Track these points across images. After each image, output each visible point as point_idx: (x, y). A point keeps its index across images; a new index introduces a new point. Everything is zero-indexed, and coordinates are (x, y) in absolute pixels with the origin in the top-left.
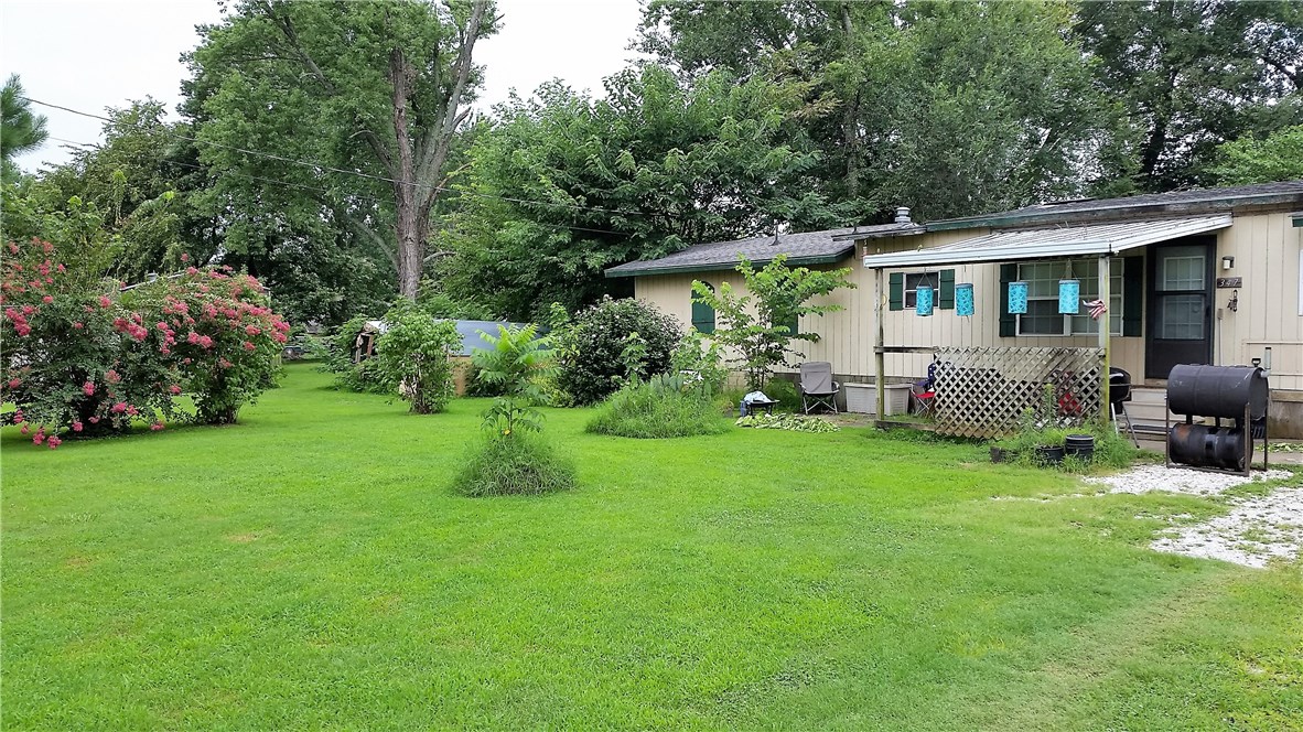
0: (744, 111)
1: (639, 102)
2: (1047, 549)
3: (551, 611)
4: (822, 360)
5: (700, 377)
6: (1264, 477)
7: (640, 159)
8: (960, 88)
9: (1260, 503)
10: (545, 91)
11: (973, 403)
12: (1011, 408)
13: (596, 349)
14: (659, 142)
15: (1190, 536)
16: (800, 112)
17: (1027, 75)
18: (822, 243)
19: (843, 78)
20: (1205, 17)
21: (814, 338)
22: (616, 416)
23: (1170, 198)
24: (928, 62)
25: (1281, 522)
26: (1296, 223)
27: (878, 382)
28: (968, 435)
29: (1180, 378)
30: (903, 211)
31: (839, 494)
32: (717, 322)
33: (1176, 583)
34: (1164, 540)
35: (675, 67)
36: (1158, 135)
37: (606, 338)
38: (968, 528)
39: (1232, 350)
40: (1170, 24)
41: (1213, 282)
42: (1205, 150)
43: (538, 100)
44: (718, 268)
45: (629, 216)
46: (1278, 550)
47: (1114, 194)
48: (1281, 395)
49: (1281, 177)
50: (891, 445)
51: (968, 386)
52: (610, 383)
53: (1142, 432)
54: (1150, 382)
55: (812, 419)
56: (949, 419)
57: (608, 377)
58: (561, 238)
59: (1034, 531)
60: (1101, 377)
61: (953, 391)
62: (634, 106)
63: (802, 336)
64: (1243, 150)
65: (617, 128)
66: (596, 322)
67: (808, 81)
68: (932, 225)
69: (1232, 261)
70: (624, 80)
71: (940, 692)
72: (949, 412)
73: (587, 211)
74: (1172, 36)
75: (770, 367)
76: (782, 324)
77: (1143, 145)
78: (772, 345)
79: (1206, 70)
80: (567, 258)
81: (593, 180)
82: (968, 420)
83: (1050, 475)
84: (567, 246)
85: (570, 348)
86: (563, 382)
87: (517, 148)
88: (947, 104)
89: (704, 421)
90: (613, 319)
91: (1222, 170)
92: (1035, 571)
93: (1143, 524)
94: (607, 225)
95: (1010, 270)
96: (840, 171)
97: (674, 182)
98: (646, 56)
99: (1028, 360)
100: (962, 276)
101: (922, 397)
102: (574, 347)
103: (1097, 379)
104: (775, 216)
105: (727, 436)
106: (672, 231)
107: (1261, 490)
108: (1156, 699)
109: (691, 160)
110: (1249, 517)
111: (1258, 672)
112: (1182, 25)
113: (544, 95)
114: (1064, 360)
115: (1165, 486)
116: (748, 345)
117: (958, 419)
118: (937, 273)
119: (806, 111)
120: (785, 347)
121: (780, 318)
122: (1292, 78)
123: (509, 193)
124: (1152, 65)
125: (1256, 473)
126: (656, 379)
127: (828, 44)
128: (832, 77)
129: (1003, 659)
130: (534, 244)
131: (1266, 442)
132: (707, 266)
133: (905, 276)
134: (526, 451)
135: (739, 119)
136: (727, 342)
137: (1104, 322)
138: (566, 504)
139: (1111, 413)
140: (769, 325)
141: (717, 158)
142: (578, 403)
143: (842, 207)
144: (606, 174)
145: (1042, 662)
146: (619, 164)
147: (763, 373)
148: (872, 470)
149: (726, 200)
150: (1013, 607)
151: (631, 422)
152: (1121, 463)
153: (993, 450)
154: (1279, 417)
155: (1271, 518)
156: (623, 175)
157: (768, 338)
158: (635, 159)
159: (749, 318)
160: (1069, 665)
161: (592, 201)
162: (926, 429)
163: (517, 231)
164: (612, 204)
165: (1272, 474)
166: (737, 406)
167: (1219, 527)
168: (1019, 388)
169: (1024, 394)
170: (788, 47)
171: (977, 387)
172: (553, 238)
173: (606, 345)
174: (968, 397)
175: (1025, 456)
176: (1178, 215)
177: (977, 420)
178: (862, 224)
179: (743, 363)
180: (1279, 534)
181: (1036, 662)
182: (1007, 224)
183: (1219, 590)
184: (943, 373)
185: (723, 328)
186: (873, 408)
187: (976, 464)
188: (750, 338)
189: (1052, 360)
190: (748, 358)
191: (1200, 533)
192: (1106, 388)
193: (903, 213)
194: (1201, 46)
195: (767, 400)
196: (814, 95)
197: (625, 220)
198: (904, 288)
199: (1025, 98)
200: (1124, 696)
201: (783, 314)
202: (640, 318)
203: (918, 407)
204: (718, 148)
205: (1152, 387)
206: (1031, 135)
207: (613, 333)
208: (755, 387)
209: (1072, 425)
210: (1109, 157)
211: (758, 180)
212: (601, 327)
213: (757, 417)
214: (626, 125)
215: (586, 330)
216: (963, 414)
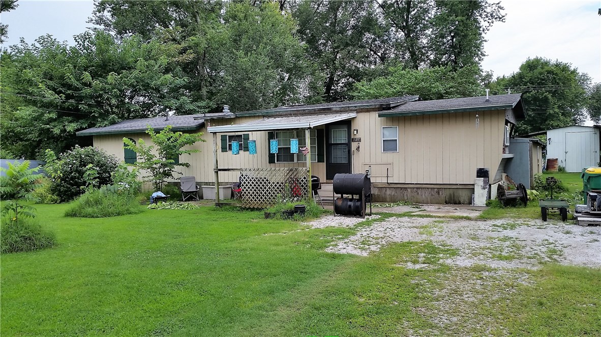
0: (148, 56)
1: (94, 48)
2: (283, 255)
3: (34, 313)
4: (191, 176)
5: (127, 186)
6: (370, 218)
7: (95, 77)
8: (249, 54)
9: (368, 229)
10: (41, 40)
11: (257, 193)
12: (273, 195)
13: (72, 172)
14: (105, 69)
15: (341, 245)
16: (177, 59)
17: (278, 50)
18: (189, 121)
19: (197, 45)
20: (348, 30)
21: (187, 165)
22: (81, 207)
23: (334, 105)
24: (235, 41)
25: (375, 236)
26: (380, 116)
27: (216, 185)
28: (256, 207)
29: (338, 179)
30: (226, 107)
31: (196, 239)
32: (137, 158)
33: (334, 265)
34: (331, 247)
35: (113, 33)
36: (331, 79)
37: (77, 167)
38: (251, 249)
39: (358, 168)
40: (334, 32)
41: (350, 140)
42: (349, 85)
43: (38, 45)
44: (137, 132)
45: (89, 105)
46: (373, 248)
47: (315, 102)
48: (377, 185)
49: (376, 97)
50: (222, 214)
51: (255, 185)
52: (80, 190)
53: (325, 202)
54: (328, 181)
55: (186, 204)
56: (247, 200)
57: (78, 187)
58: (51, 115)
59: (280, 248)
60: (308, 180)
61: (249, 188)
62: (92, 50)
63: (181, 164)
64: (362, 86)
65: (82, 61)
66: (71, 159)
67: (180, 44)
68: (238, 113)
69: (357, 131)
70: (85, 37)
71: (231, 327)
72: (247, 197)
73: (66, 102)
74: (336, 37)
75: (165, 179)
76: (171, 159)
77: (325, 82)
78: (166, 169)
79: (349, 52)
80: (55, 126)
81: (69, 87)
82: (255, 200)
83: (288, 223)
84: (55, 120)
85: (56, 172)
86: (53, 190)
87: (25, 68)
88: (244, 61)
89: (130, 208)
90: (81, 157)
91: (355, 94)
92: (277, 266)
93: (323, 241)
94: (77, 109)
95: (272, 134)
96: (198, 87)
97: (113, 89)
98: (98, 26)
99: (279, 173)
100: (252, 137)
101: (236, 191)
102: (59, 172)
103: (306, 181)
104: (166, 107)
105: (142, 214)
106: (113, 113)
107: (368, 224)
108: (322, 318)
109: (121, 78)
110: (364, 235)
111: (362, 300)
112: (339, 33)
113: (41, 42)
114: (293, 173)
115: (333, 224)
116: (154, 169)
117: (251, 200)
118: (242, 135)
119: (180, 58)
120: (173, 169)
121: (170, 156)
122: (380, 57)
123: (21, 92)
124: (329, 49)
125: (367, 217)
126: (104, 187)
127: (190, 28)
128: (192, 44)
129: (260, 308)
130: (35, 119)
131: (371, 204)
132: (132, 130)
133: (228, 137)
134: (26, 229)
135: (146, 60)
136: (143, 168)
137: (308, 156)
138: (50, 255)
139: (312, 195)
140: (164, 159)
141: (135, 78)
142: (62, 201)
143: (199, 104)
144: (76, 83)
145: (276, 307)
146: (83, 79)
147: (162, 182)
148: (212, 226)
149: (142, 99)
150: (266, 283)
151: (89, 210)
152: (316, 215)
153: (266, 213)
154: (376, 194)
155: (372, 235)
156: (85, 84)
157: (164, 165)
158: (92, 76)
159: (154, 156)
160: (288, 306)
161: (68, 97)
162: (238, 205)
163: (26, 112)
164: (80, 99)
165: (373, 217)
166: (148, 199)
167: (352, 240)
168: (276, 186)
169: (278, 188)
170: (171, 28)
171: (259, 185)
172: (47, 116)
173: (77, 171)
174: (255, 190)
175: (278, 215)
176: (337, 112)
177: (260, 200)
178: (209, 112)
179: (152, 178)
180: (374, 241)
181: (274, 307)
182: (270, 114)
183: (349, 267)
184: (245, 180)
185: (141, 161)
186: (214, 197)
187: (259, 220)
188: (154, 166)
189: (289, 173)
190: (154, 176)
191: (345, 243)
192: (310, 184)
193: (226, 108)
194: (347, 42)
195: (164, 196)
196: (183, 51)
197: (87, 107)
198: (228, 142)
199: (277, 60)
200: (310, 317)
201: (172, 154)
202: (96, 157)
203: (236, 196)
204: (135, 73)
205: (329, 183)
206: (281, 76)
207: (81, 165)
208: (158, 189)
209: (297, 201)
210: (313, 87)
211: (157, 90)
212: (74, 162)
213: (158, 204)
214: (87, 59)
215: (66, 163)
216: (253, 198)
